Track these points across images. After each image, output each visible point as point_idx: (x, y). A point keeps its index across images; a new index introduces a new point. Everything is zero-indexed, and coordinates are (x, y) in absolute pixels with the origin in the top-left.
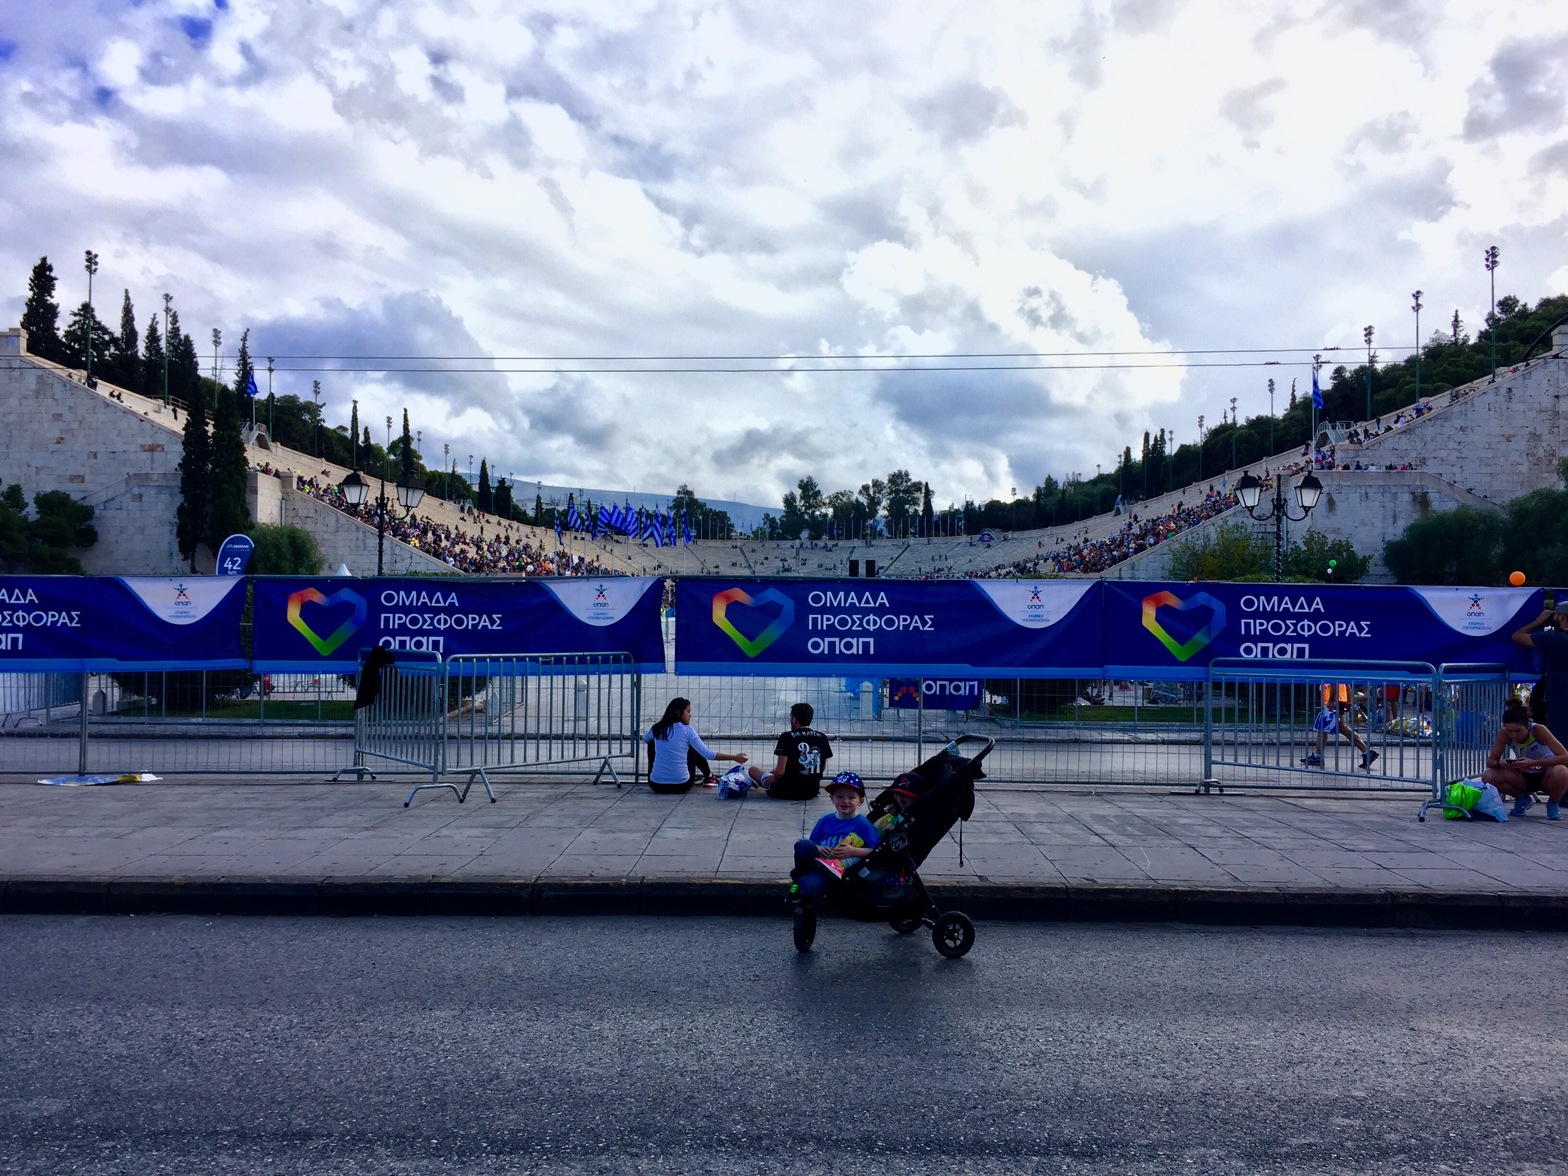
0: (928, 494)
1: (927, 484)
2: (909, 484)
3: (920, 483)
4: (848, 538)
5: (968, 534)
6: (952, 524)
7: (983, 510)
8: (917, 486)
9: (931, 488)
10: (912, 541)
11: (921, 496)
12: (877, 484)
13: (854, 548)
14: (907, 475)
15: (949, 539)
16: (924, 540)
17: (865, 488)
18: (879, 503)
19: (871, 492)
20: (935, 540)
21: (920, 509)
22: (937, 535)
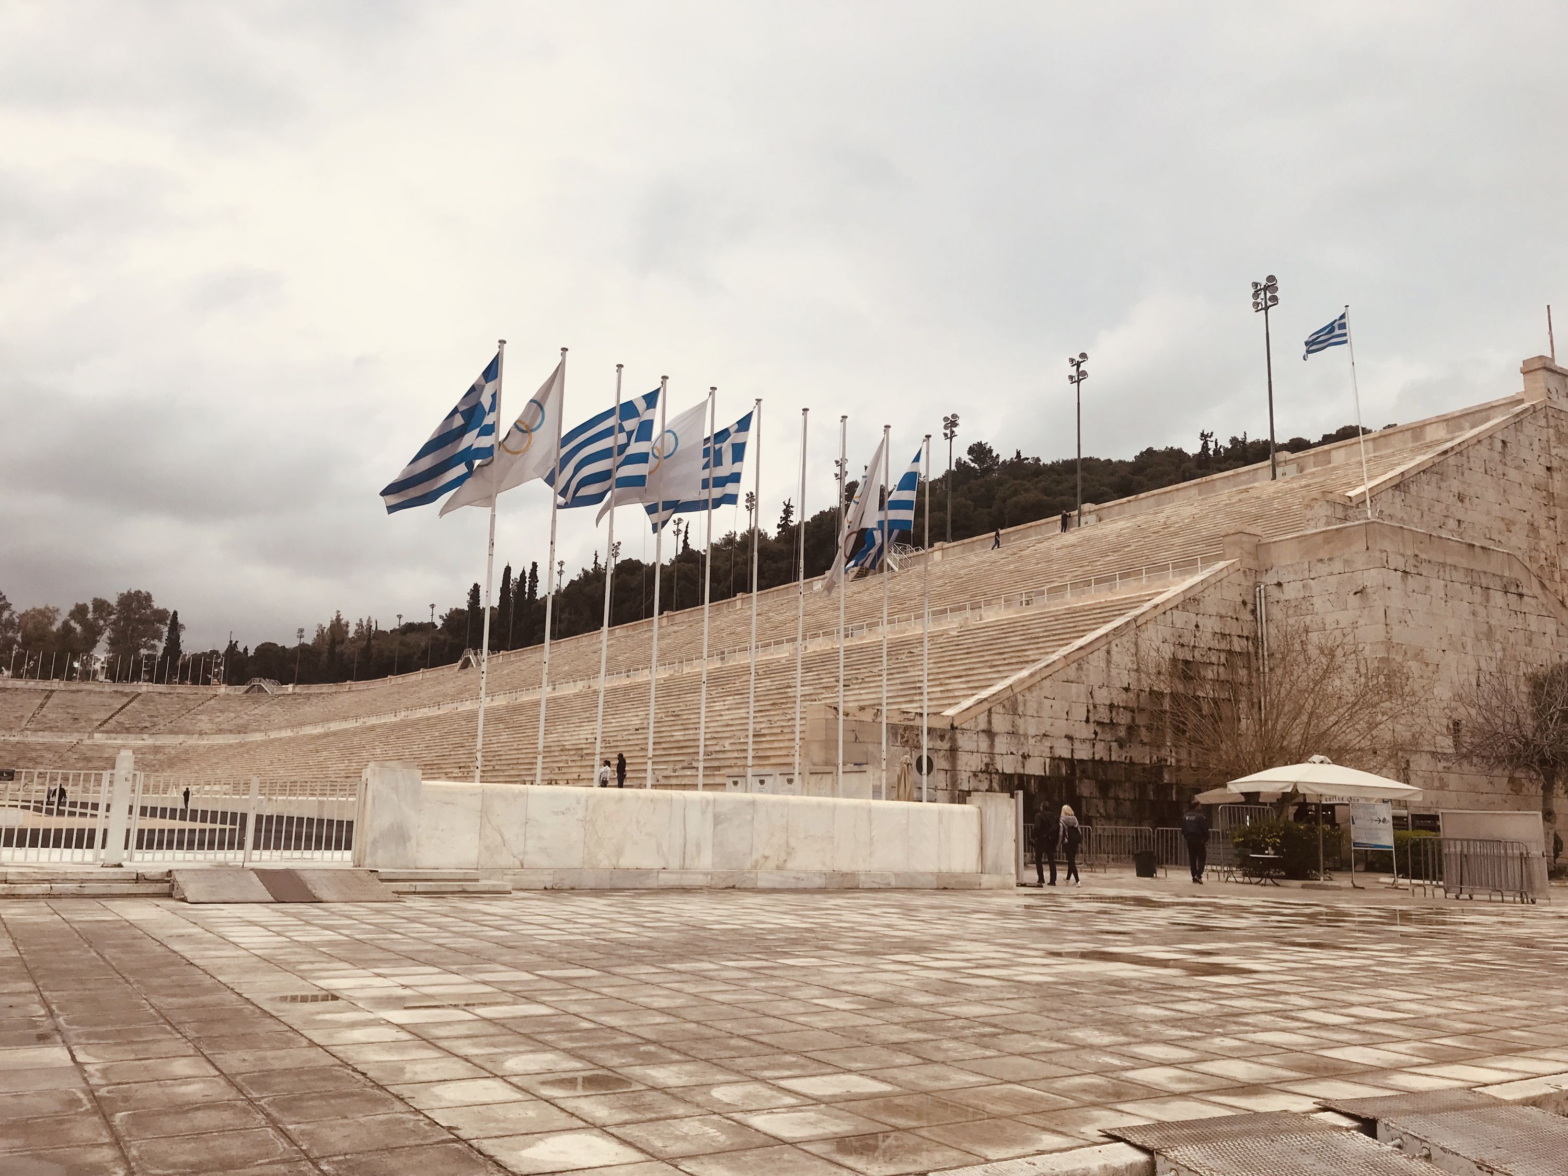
0: (175, 627)
1: (175, 613)
2: (148, 612)
3: (165, 612)
4: (45, 677)
5: (230, 683)
6: (208, 670)
7: (251, 653)
8: (161, 615)
9: (180, 620)
10: (144, 687)
11: (165, 630)
12: (100, 606)
13: (52, 691)
14: (148, 598)
15: (201, 689)
16: (161, 688)
17: (79, 612)
18: (100, 633)
19: (90, 616)
20: (181, 689)
21: (161, 646)
22: (182, 682)
